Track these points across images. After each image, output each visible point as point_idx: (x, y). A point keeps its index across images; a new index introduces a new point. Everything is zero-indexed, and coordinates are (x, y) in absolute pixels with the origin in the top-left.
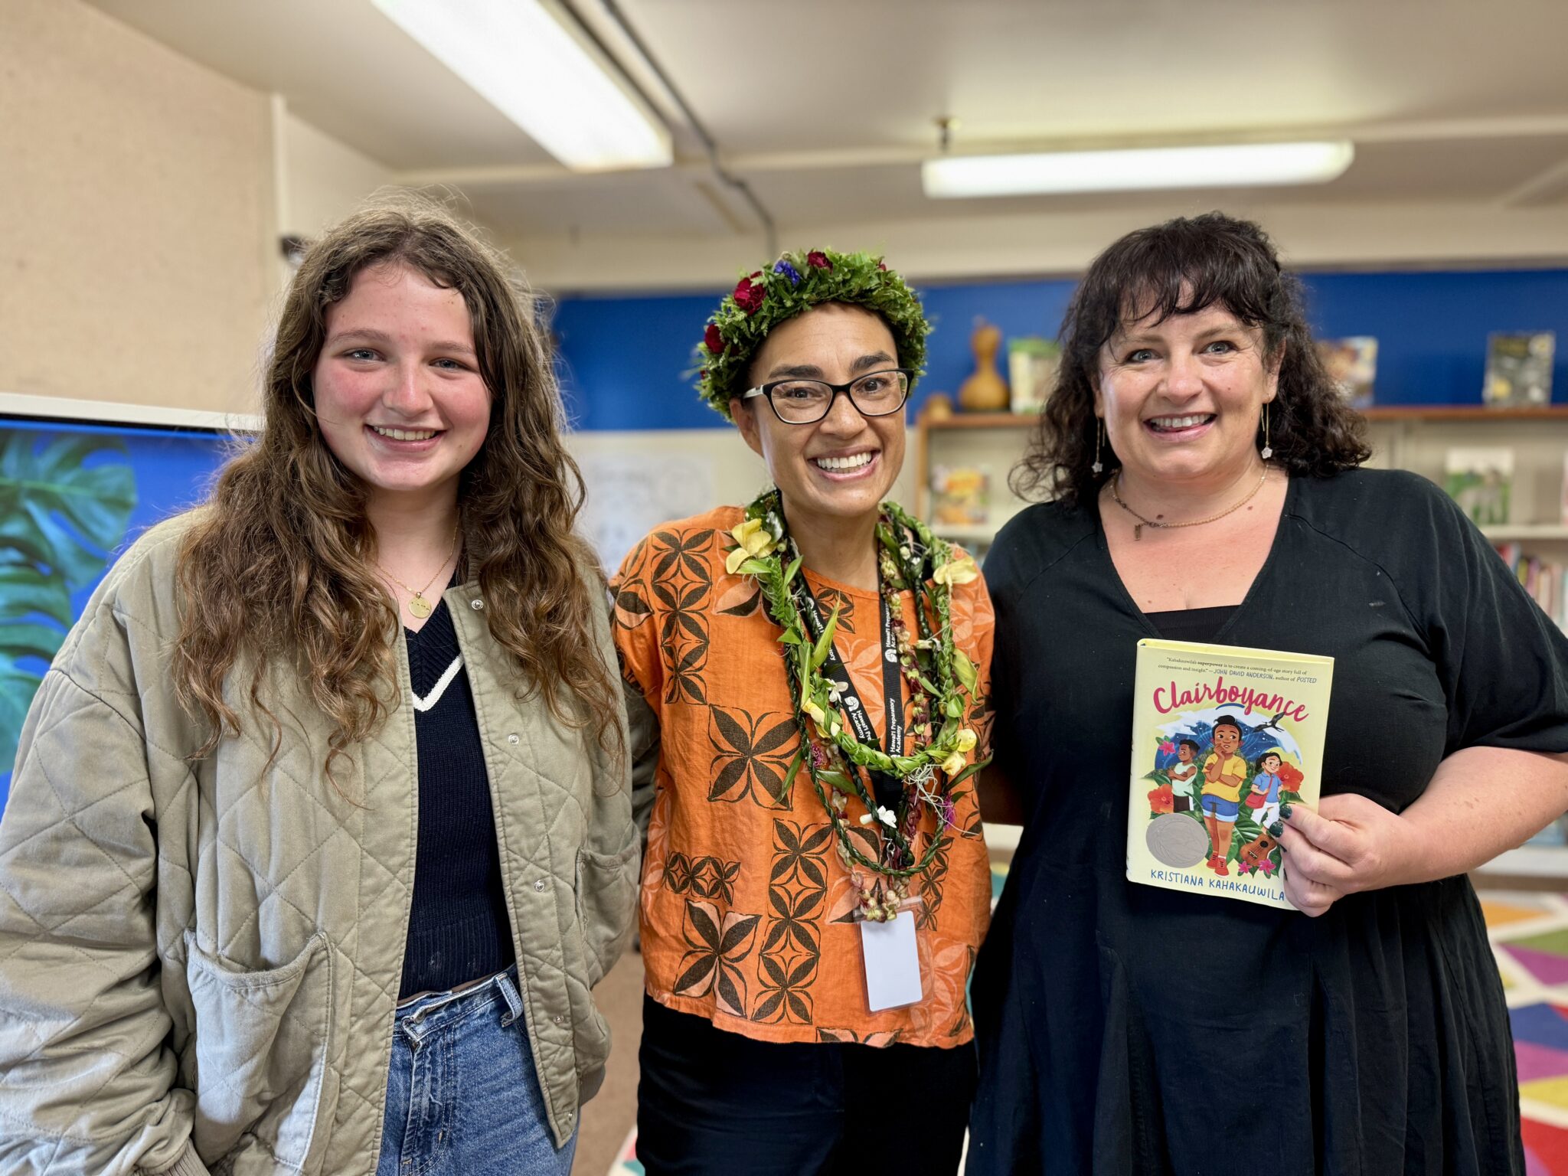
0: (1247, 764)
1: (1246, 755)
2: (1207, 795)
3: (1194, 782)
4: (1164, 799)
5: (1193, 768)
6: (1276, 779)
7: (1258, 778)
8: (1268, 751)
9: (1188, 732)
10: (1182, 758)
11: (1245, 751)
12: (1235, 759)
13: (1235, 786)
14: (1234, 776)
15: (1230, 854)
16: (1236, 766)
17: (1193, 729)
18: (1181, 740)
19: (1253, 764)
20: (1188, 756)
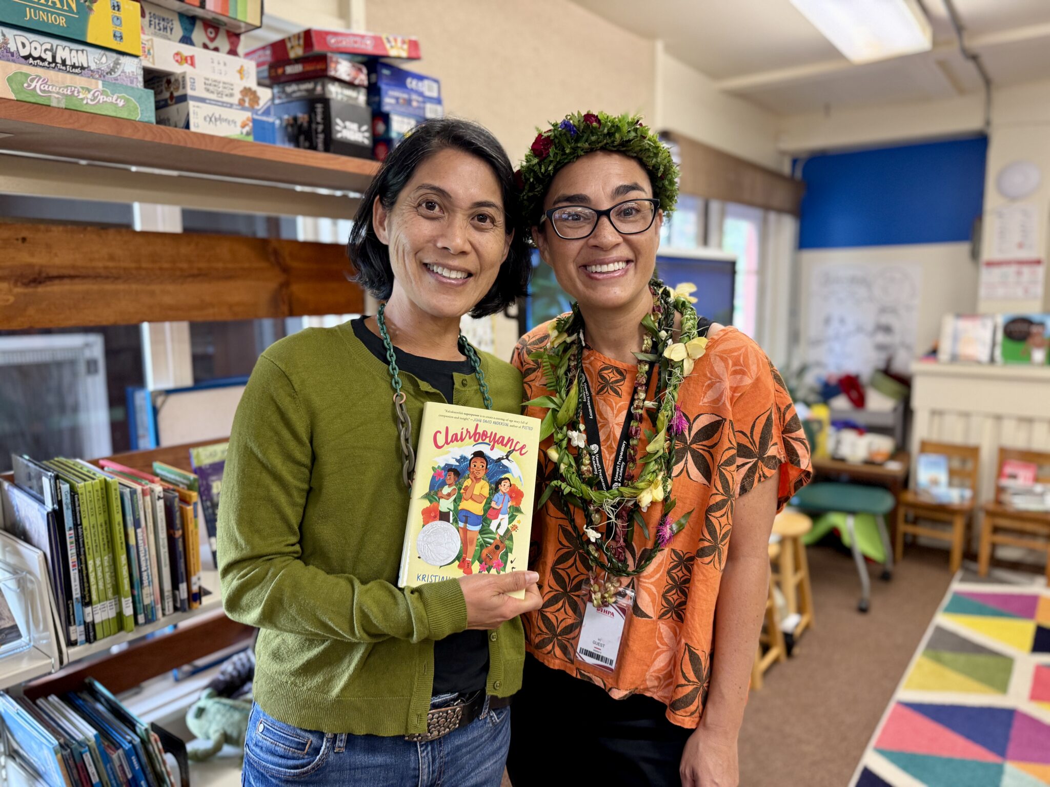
0: (490, 486)
1: (489, 479)
2: (463, 510)
3: (455, 500)
4: (433, 515)
5: (455, 489)
6: (507, 497)
7: (496, 496)
8: (503, 477)
9: (454, 463)
10: (448, 482)
11: (489, 476)
12: (483, 482)
13: (481, 503)
14: (481, 495)
15: (474, 556)
16: (482, 488)
17: (457, 461)
18: (449, 469)
19: (493, 486)
20: (452, 481)
